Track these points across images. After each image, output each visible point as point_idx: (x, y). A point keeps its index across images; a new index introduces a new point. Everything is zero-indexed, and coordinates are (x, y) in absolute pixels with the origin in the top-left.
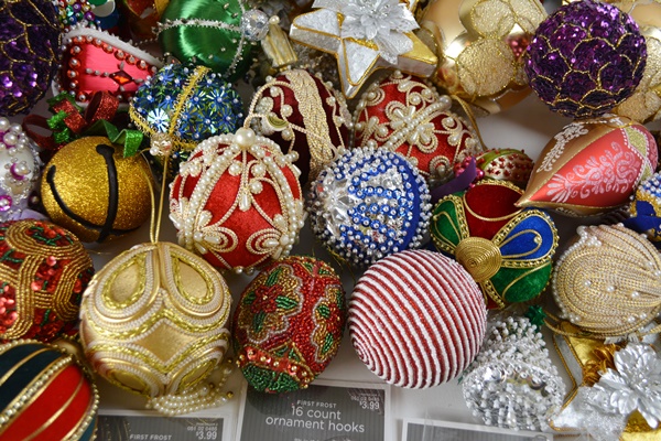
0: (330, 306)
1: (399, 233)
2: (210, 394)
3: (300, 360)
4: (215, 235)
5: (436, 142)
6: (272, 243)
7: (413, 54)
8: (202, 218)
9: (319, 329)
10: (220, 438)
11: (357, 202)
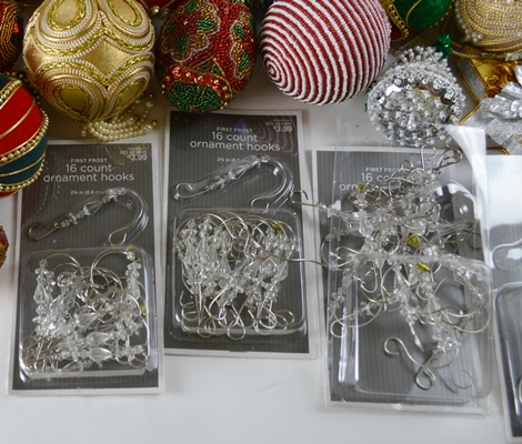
0: (244, 28)
2: (136, 124)
3: (221, 75)
9: (236, 46)
10: (150, 158)
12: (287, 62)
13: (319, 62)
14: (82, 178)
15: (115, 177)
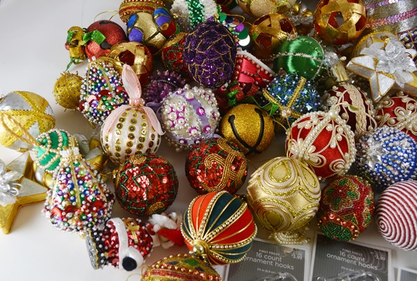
0: (371, 200)
1: (406, 171)
2: (298, 238)
3: (356, 224)
4: (315, 158)
6: (341, 166)
7: (412, 84)
8: (311, 149)
9: (367, 210)
10: (303, 259)
11: (387, 152)
12: (394, 224)
14: (264, 262)
15: (283, 266)
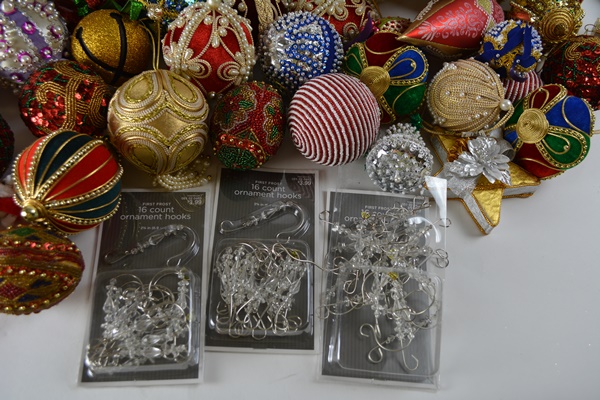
0: (275, 108)
2: (195, 178)
3: (256, 141)
4: (196, 65)
5: (347, 13)
6: (234, 72)
8: (187, 54)
9: (268, 121)
10: (203, 205)
11: (291, 43)
13: (327, 132)
14: (150, 217)
15: (176, 217)
